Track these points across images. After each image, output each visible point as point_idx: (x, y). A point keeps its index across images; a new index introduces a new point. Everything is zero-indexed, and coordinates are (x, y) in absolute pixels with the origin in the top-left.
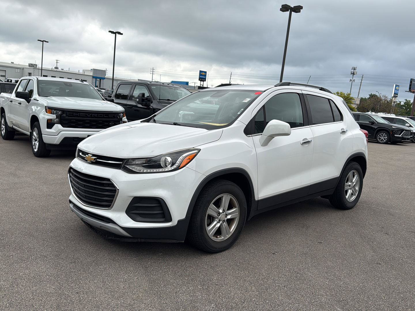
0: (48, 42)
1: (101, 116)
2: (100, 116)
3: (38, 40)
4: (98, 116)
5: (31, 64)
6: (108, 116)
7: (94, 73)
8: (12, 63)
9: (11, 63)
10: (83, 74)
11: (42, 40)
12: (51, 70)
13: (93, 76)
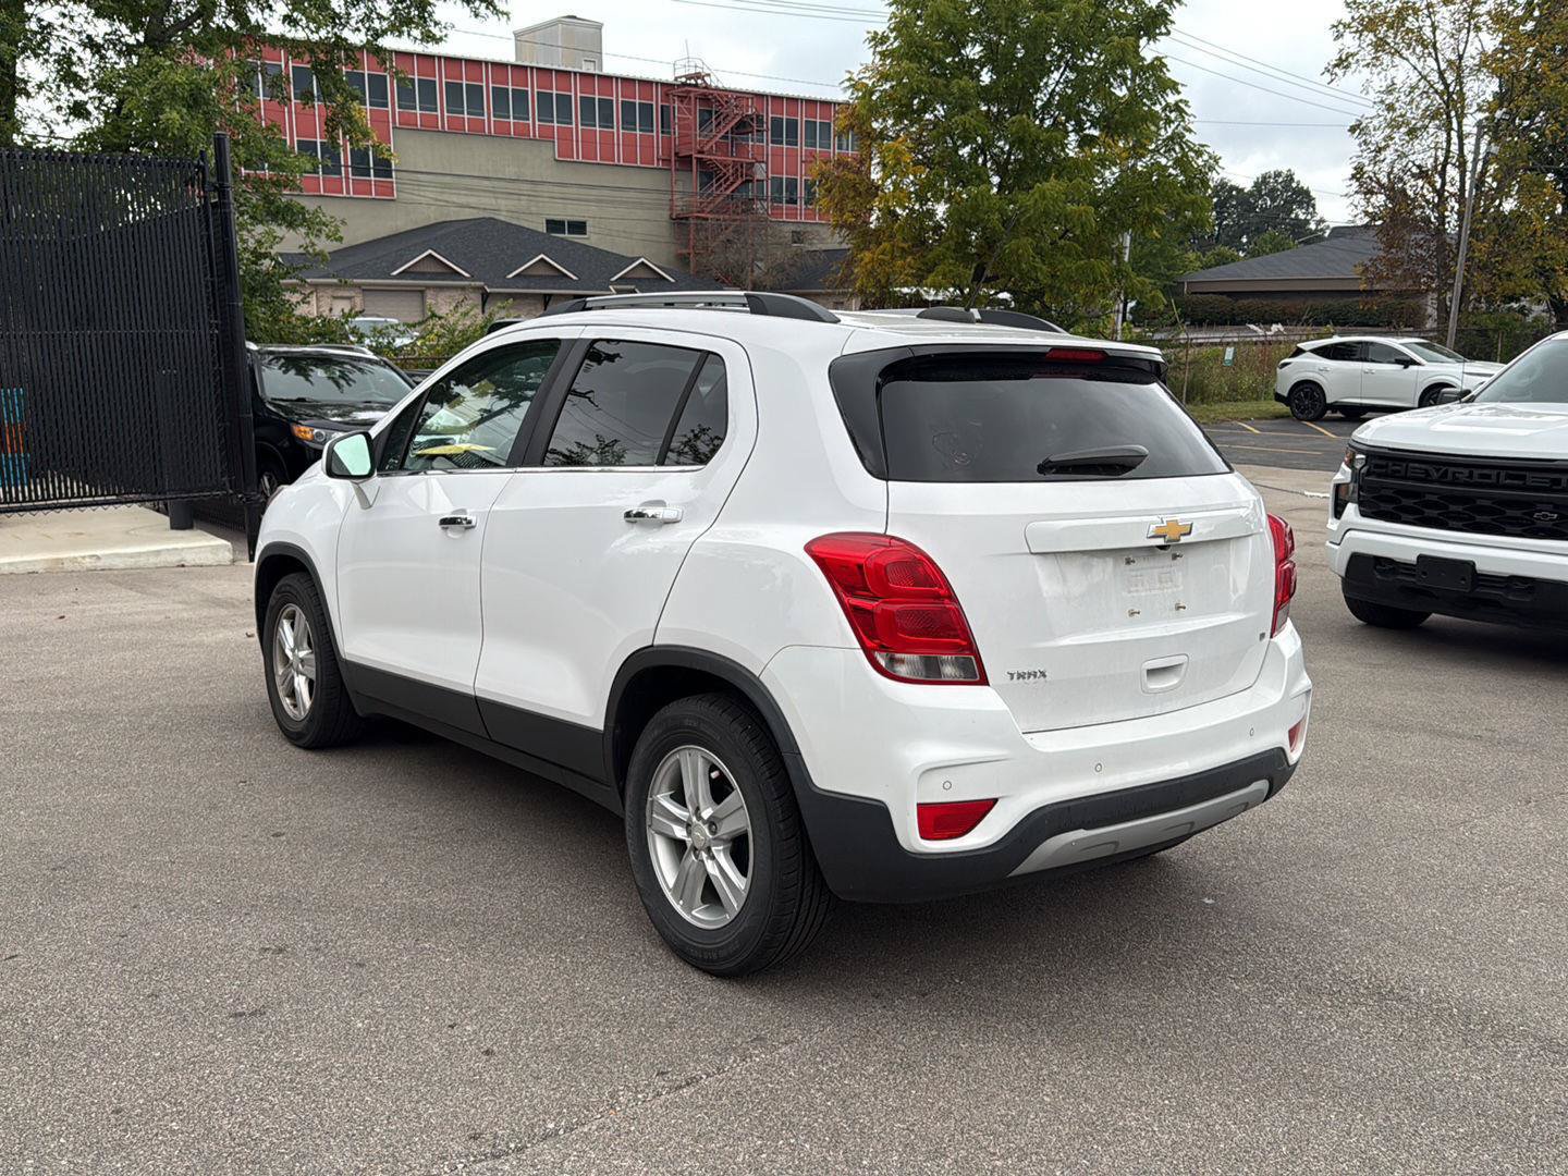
1: (1489, 477)
2: (1482, 476)
4: (1471, 475)
6: (1523, 478)
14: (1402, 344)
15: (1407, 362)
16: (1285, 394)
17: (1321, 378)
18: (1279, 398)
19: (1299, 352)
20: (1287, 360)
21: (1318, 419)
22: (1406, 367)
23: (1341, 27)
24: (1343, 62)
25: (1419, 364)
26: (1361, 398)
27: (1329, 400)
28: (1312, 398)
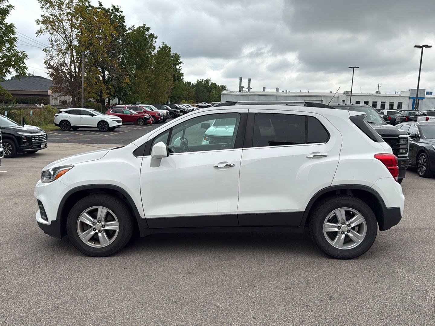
0: (359, 68)
3: (350, 67)
5: (346, 91)
7: (411, 94)
8: (331, 92)
9: (329, 92)
10: (400, 96)
11: (353, 67)
12: (366, 95)
13: (410, 97)
14: (90, 110)
15: (93, 115)
16: (59, 124)
17: (69, 119)
18: (56, 125)
19: (60, 112)
20: (57, 114)
21: (69, 130)
22: (92, 116)
23: (39, 21)
24: (41, 31)
25: (96, 116)
26: (81, 124)
27: (72, 125)
28: (67, 125)
